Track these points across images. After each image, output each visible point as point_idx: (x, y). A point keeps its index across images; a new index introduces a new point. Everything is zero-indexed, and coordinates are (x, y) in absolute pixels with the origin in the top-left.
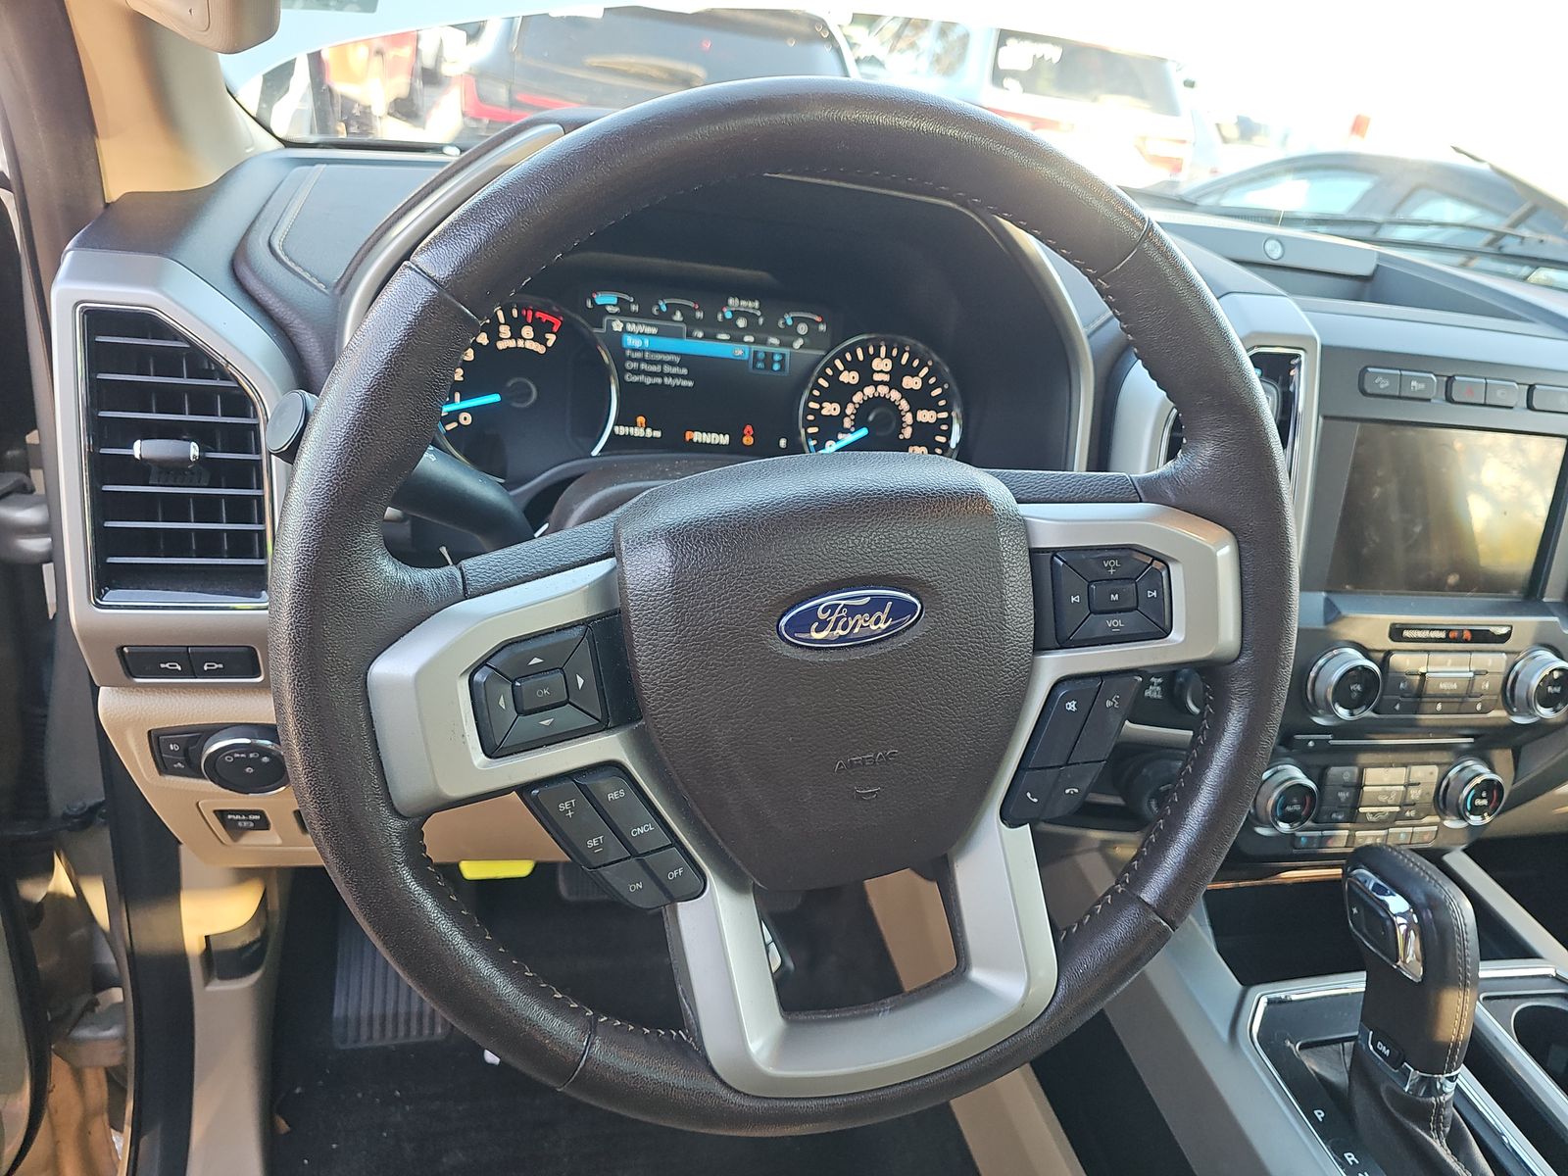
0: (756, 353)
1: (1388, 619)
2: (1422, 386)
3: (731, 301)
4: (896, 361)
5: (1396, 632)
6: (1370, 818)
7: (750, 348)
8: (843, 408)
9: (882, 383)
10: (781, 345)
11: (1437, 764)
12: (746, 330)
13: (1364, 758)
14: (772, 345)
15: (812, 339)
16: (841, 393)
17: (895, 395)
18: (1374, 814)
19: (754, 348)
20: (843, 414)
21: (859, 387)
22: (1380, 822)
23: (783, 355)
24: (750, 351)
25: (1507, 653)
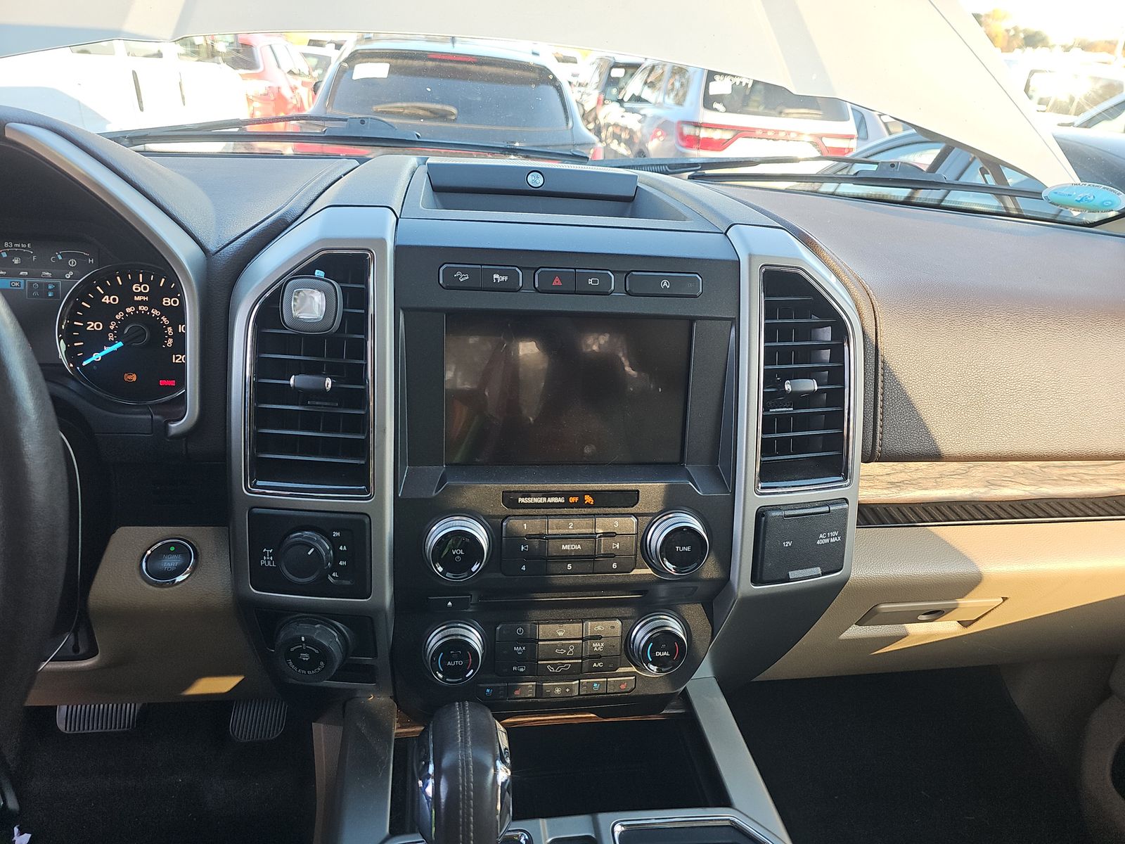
0: (31, 284)
1: (496, 488)
2: (505, 278)
3: (6, 244)
4: (154, 285)
5: (510, 500)
6: (551, 670)
7: (25, 280)
8: (106, 325)
9: (142, 303)
10: (52, 278)
11: (620, 619)
12: (22, 266)
13: (536, 614)
14: (46, 277)
15: (80, 269)
16: (105, 314)
17: (155, 312)
18: (555, 666)
19: (28, 280)
20: (106, 330)
21: (121, 307)
22: (563, 673)
23: (56, 285)
24: (25, 283)
25: (636, 515)
